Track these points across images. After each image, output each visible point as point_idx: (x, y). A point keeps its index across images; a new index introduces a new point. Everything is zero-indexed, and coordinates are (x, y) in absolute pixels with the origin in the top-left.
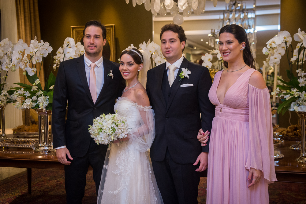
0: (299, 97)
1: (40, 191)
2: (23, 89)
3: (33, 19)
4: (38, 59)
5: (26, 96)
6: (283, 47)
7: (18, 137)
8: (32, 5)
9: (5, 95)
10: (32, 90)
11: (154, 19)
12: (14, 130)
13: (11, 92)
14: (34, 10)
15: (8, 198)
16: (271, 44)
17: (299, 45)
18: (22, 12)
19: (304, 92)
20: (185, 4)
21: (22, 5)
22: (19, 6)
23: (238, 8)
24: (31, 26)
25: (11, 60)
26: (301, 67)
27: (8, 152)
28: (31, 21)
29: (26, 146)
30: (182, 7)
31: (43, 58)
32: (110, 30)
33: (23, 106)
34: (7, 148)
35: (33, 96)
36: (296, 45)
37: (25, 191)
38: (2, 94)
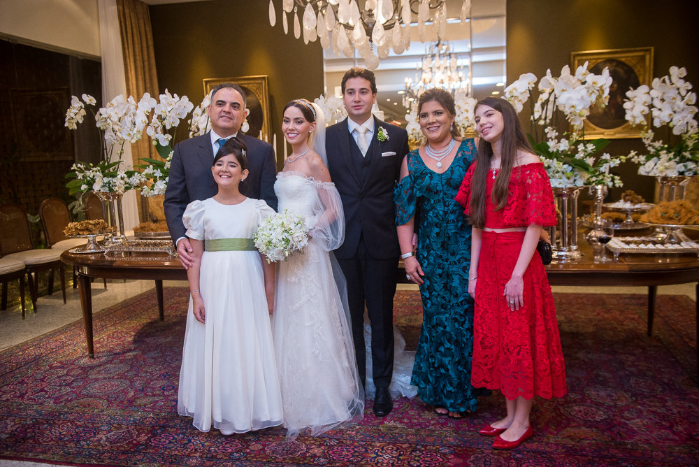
0: (549, 167)
1: (177, 316)
2: (151, 166)
3: (147, 69)
4: (172, 121)
5: (156, 177)
6: (520, 101)
7: (141, 239)
8: (145, 49)
9: (122, 178)
10: (165, 168)
11: (326, 69)
12: (136, 230)
13: (130, 174)
14: (149, 57)
15: (133, 327)
16: (511, 92)
17: (544, 97)
18: (132, 60)
19: (555, 159)
20: (382, 37)
21: (131, 50)
22: (127, 51)
23: (442, 52)
24: (145, 81)
25: (135, 124)
26: (551, 125)
27: (134, 259)
28: (144, 73)
29: (158, 250)
30: (378, 42)
31: (180, 119)
32: (262, 83)
33: (152, 191)
34: (129, 254)
35: (166, 177)
36: (538, 97)
37: (155, 315)
38: (119, 177)
